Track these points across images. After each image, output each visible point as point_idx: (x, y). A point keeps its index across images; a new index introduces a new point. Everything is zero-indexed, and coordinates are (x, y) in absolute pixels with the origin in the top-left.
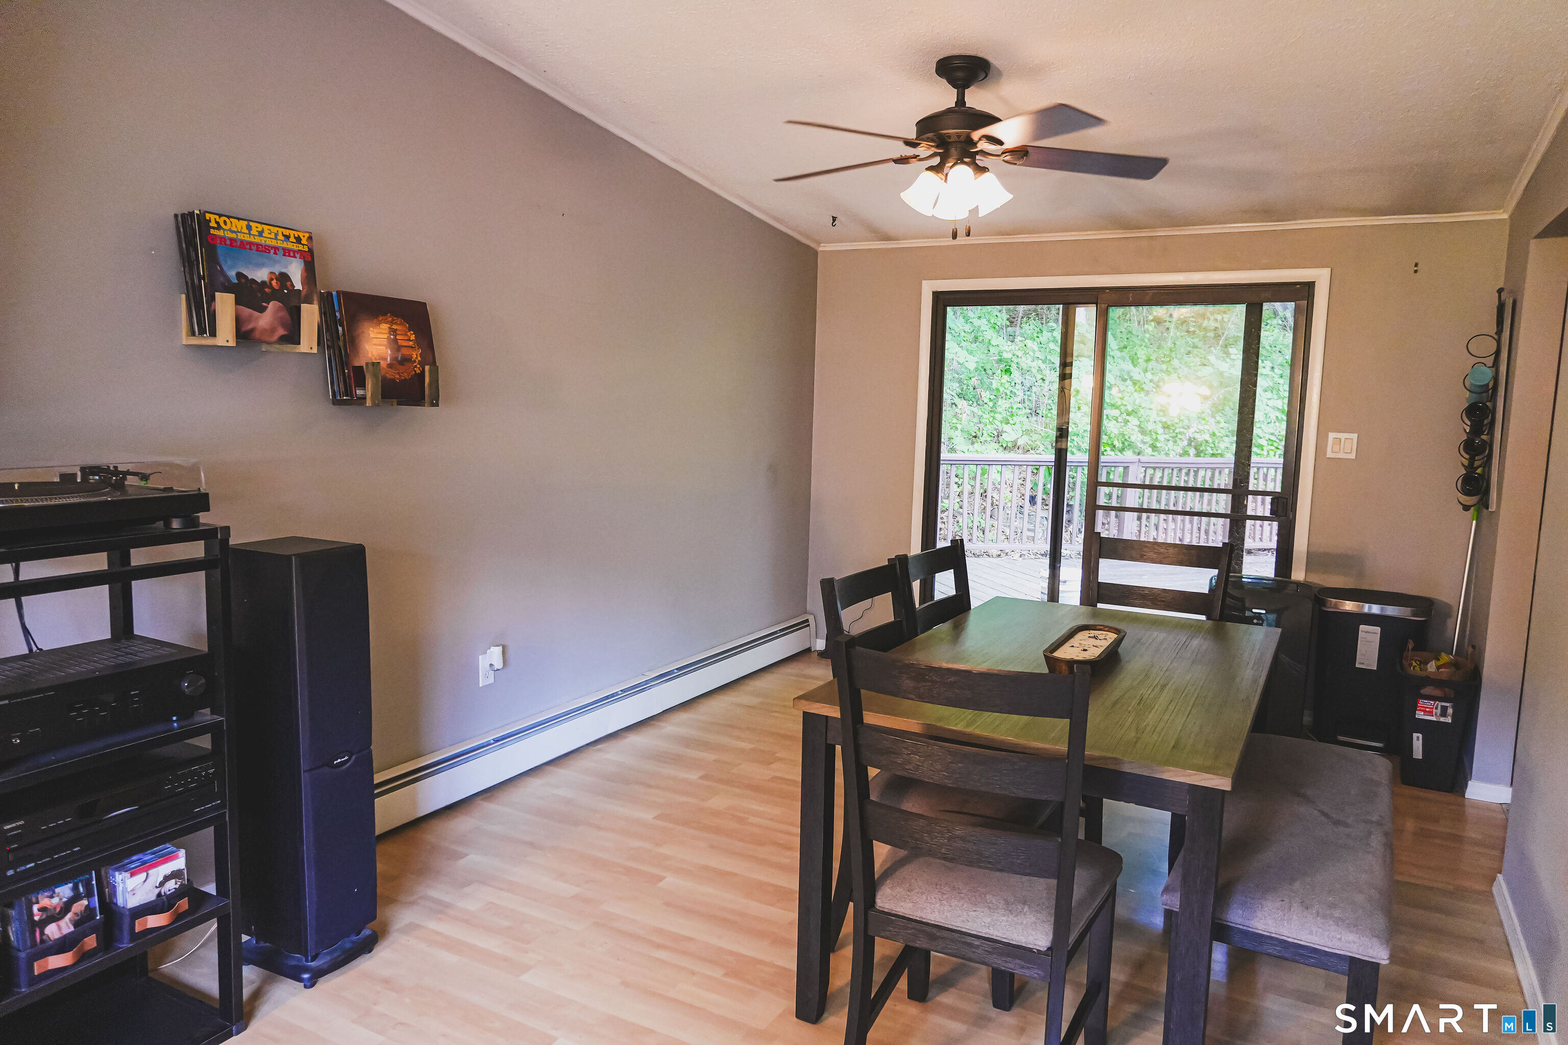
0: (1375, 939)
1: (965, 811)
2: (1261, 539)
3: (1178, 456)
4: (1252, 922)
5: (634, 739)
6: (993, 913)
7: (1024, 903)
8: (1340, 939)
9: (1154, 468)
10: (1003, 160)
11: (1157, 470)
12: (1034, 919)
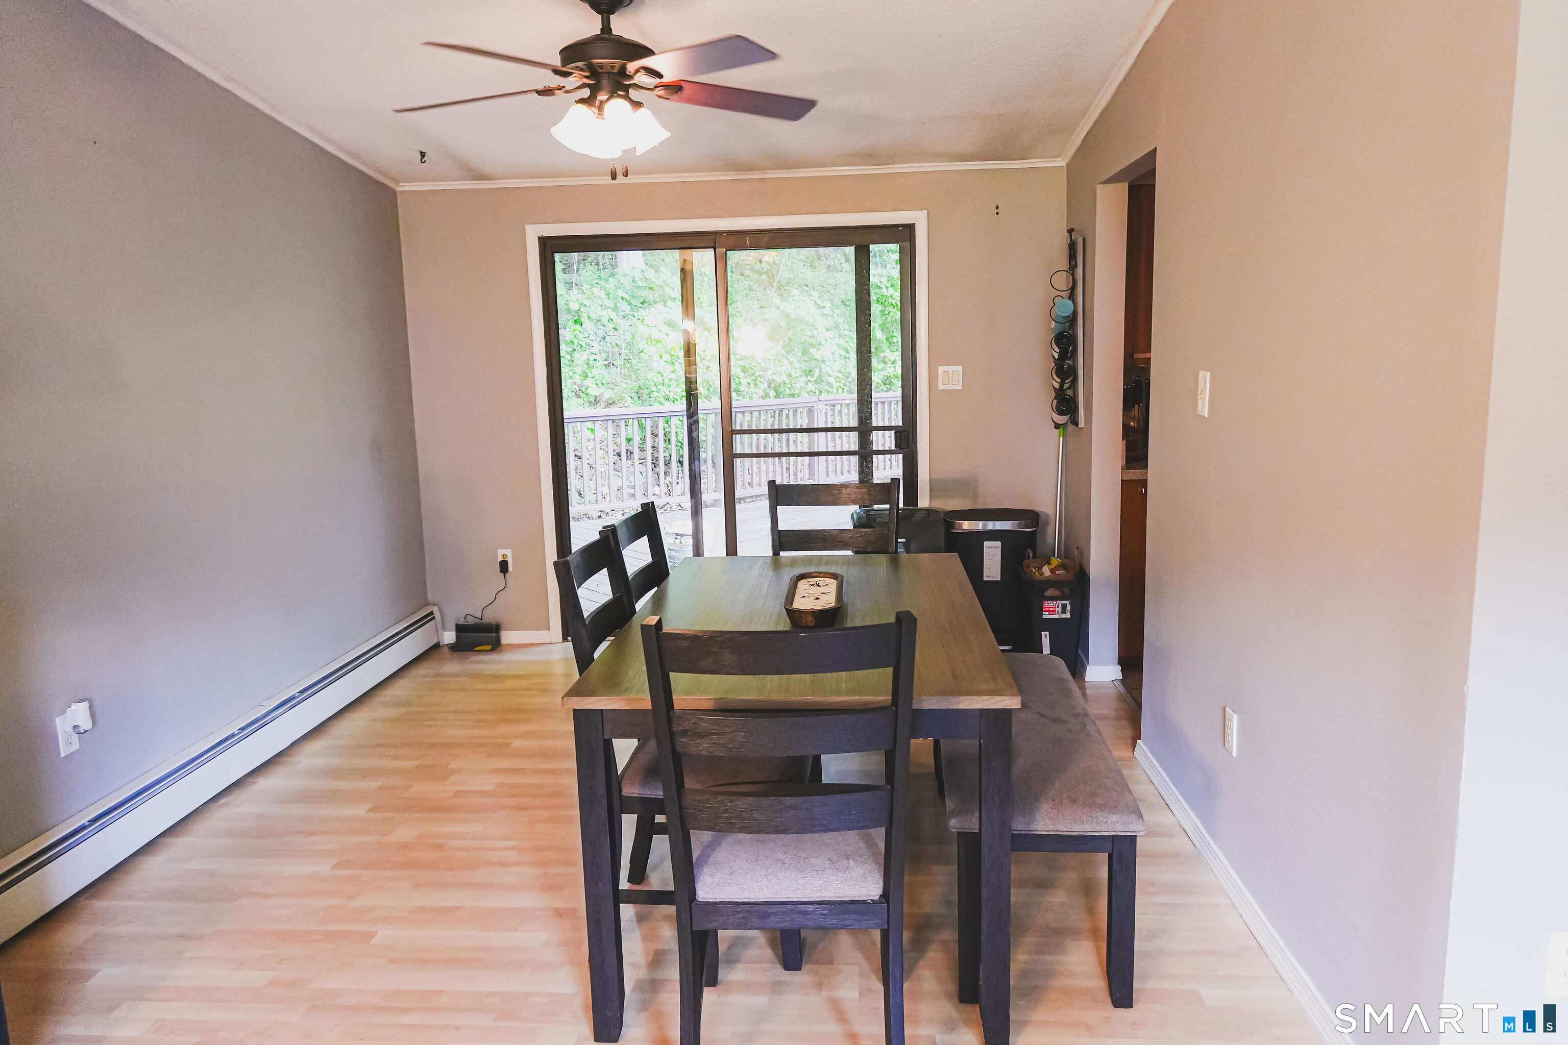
0: (1132, 815)
1: (739, 780)
2: (842, 474)
3: (760, 399)
4: (1031, 826)
5: (264, 783)
6: (822, 874)
7: (848, 857)
8: (1106, 822)
9: (743, 413)
10: (657, 95)
11: (746, 414)
12: (861, 871)
